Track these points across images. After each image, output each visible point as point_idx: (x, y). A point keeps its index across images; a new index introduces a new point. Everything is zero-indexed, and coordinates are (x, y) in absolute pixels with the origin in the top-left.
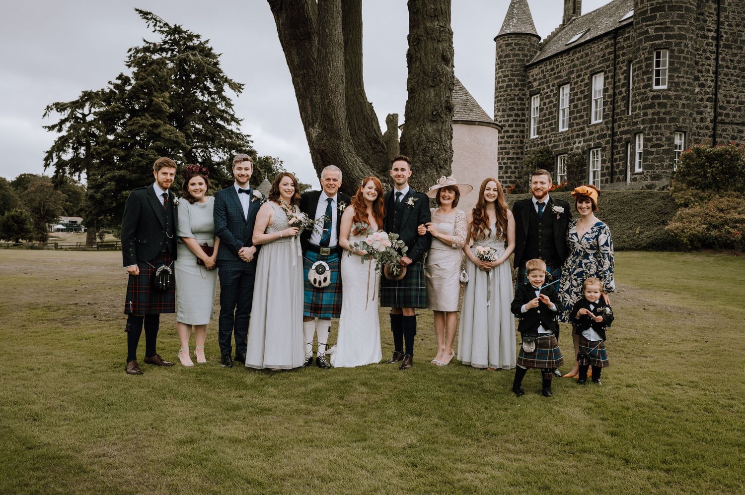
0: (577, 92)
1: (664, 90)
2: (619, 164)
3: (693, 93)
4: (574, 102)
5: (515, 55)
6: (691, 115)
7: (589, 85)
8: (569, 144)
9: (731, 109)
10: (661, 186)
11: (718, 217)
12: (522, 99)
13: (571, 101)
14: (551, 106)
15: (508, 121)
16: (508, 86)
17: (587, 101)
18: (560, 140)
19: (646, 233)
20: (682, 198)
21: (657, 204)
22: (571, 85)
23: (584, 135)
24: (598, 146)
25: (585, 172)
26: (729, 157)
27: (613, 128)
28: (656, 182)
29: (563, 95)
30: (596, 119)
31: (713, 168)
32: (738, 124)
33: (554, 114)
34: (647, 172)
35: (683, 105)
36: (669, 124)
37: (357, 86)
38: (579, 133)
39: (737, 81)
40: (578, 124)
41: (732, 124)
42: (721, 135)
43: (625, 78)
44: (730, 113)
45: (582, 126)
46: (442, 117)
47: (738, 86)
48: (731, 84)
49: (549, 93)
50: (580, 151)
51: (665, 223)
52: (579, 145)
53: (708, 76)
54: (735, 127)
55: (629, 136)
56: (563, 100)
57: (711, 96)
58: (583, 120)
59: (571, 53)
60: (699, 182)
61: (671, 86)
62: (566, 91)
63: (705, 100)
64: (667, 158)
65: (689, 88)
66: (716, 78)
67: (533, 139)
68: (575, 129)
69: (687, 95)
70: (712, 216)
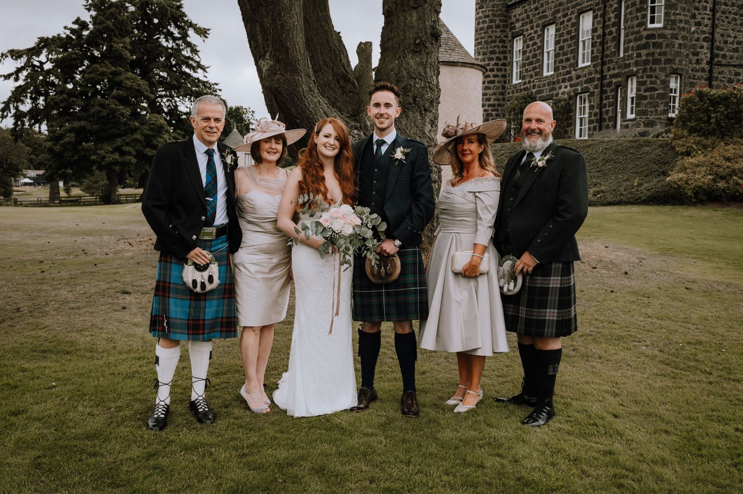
0: (563, 33)
1: (659, 29)
2: (608, 110)
3: (689, 32)
4: (559, 43)
6: (687, 55)
7: (577, 25)
8: (554, 89)
9: (728, 50)
10: (656, 133)
11: (725, 167)
12: (504, 42)
13: (557, 43)
14: (535, 49)
15: (489, 65)
16: (489, 27)
17: (574, 43)
18: (544, 85)
19: (646, 185)
20: (683, 146)
21: (656, 152)
22: (557, 26)
23: (570, 79)
24: (585, 91)
25: (571, 119)
26: (735, 101)
27: (602, 71)
28: (650, 129)
29: (548, 37)
30: (584, 62)
31: (717, 112)
32: (735, 66)
33: (538, 57)
34: (640, 118)
35: (680, 45)
36: (664, 66)
37: (321, 10)
38: (565, 77)
39: (735, 20)
40: (564, 67)
41: (729, 66)
42: (717, 78)
43: (616, 17)
44: (727, 54)
45: (568, 69)
46: (426, 47)
47: (736, 24)
48: (729, 22)
49: (533, 35)
50: (566, 96)
51: (665, 174)
52: (565, 90)
53: (705, 14)
54: (732, 69)
55: (619, 79)
56: (547, 41)
57: (707, 35)
58: (570, 62)
60: (702, 128)
61: (667, 24)
62: (551, 31)
63: (701, 39)
64: (662, 103)
65: (686, 26)
66: (714, 15)
67: (515, 84)
68: (560, 73)
69: (684, 33)
70: (718, 166)
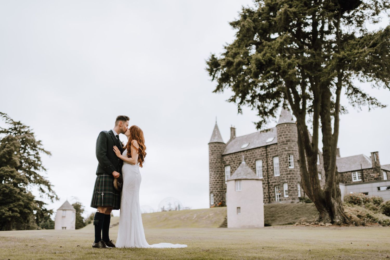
1: (293, 169)
2: (272, 194)
5: (218, 150)
7: (255, 164)
10: (297, 202)
12: (221, 168)
27: (268, 181)
28: (294, 201)
34: (290, 197)
59: (245, 152)
61: (295, 167)
64: (296, 192)
